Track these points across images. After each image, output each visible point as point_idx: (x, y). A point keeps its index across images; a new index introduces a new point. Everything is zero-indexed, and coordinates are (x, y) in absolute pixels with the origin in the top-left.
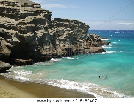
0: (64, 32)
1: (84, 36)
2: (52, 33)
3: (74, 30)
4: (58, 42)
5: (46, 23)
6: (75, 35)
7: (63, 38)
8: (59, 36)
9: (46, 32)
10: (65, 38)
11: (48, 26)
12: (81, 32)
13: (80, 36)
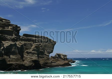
0: (32, 46)
1: (51, 51)
2: (20, 45)
3: (42, 45)
4: (26, 54)
5: (14, 35)
6: (42, 49)
7: (31, 51)
8: (27, 49)
9: (13, 43)
10: (32, 51)
11: (15, 37)
12: (48, 47)
13: (48, 51)
